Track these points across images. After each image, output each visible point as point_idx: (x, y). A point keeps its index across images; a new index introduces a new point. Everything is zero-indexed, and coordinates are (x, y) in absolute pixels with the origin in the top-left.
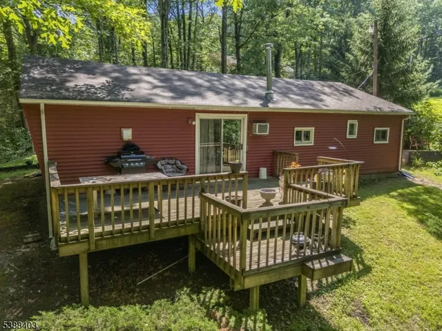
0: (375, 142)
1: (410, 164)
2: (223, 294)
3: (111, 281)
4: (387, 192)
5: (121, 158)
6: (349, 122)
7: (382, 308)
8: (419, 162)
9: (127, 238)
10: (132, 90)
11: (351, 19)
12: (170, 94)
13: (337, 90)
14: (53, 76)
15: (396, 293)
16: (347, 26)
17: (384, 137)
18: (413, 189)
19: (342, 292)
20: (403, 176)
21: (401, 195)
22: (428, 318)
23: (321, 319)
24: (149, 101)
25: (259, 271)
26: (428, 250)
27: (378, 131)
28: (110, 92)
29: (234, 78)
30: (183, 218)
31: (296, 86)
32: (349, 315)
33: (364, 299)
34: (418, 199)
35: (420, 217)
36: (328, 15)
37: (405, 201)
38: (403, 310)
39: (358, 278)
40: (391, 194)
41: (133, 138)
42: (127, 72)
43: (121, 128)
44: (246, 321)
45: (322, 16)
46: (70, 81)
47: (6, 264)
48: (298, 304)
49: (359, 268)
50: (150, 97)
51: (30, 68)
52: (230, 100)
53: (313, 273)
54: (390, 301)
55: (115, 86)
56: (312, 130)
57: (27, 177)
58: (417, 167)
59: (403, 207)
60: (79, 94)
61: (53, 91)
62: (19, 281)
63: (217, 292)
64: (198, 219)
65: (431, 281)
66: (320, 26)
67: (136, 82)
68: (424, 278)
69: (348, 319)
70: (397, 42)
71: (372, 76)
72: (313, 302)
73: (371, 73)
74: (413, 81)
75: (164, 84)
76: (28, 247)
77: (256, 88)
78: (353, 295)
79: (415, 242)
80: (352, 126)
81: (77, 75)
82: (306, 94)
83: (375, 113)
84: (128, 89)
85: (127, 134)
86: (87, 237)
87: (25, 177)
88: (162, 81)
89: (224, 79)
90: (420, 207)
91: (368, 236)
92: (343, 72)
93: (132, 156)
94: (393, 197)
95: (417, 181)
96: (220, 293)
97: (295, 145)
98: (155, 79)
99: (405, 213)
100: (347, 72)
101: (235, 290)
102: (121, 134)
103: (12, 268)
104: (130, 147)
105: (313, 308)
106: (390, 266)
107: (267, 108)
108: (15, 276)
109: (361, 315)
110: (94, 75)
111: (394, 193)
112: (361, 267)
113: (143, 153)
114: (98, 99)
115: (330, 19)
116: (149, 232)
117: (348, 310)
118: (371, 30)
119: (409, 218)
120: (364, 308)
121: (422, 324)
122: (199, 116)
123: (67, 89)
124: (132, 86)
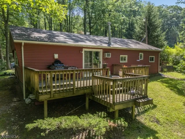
0: (150, 62)
1: (162, 71)
2: (105, 113)
3: (55, 114)
4: (156, 80)
5: (54, 66)
6: (140, 53)
7: (163, 119)
8: (165, 70)
9: (65, 93)
10: (57, 39)
11: (133, 18)
12: (72, 41)
13: (134, 42)
14: (24, 33)
15: (168, 114)
16: (132, 20)
17: (153, 60)
18: (166, 79)
19: (148, 114)
20: (160, 75)
21: (161, 81)
22: (181, 121)
23: (142, 124)
24: (65, 43)
25: (120, 103)
26: (176, 99)
27: (150, 57)
28: (49, 39)
29: (94, 37)
30: (89, 85)
31: (118, 40)
32: (152, 122)
33: (156, 116)
34: (168, 82)
35: (170, 88)
36: (125, 16)
37: (164, 83)
38: (172, 119)
39: (153, 109)
40: (158, 81)
41: (58, 58)
42: (53, 33)
43: (53, 54)
44: (117, 122)
45: (123, 16)
46: (31, 35)
47: (7, 110)
48: (132, 119)
49: (152, 106)
50: (65, 41)
51: (14, 30)
52: (96, 44)
53: (139, 104)
54: (166, 116)
55: (50, 37)
56: (126, 56)
57: (6, 79)
58: (165, 72)
59: (163, 85)
60: (37, 39)
61: (26, 38)
62: (15, 115)
63: (103, 113)
64: (91, 86)
65: (180, 109)
66: (122, 20)
67: (58, 36)
68: (177, 108)
69: (152, 123)
70: (154, 25)
71: (145, 38)
72: (137, 118)
73: (145, 36)
74: (160, 40)
75: (69, 38)
76: (15, 103)
77: (104, 40)
78: (152, 115)
79: (170, 96)
80: (141, 55)
81: (33, 33)
82: (123, 43)
83: (150, 50)
84: (55, 39)
85: (56, 56)
86: (50, 92)
87: (5, 79)
88: (67, 36)
89: (90, 37)
90: (170, 85)
91: (153, 95)
92: (133, 36)
93: (59, 65)
94: (159, 82)
95: (166, 76)
96: (104, 113)
97: (120, 62)
98: (64, 35)
99: (165, 87)
100: (135, 36)
101: (110, 112)
102: (53, 56)
103: (10, 111)
104: (57, 61)
105: (138, 120)
106: (163, 105)
107: (110, 47)
108: (13, 114)
109: (156, 121)
110: (40, 33)
111: (159, 81)
112: (153, 106)
113: (63, 64)
114: (45, 41)
115: (125, 18)
116: (73, 91)
117: (151, 120)
118: (144, 20)
119: (167, 88)
120: (157, 119)
121: (179, 123)
122: (84, 50)
123: (32, 37)
124: (57, 38)
